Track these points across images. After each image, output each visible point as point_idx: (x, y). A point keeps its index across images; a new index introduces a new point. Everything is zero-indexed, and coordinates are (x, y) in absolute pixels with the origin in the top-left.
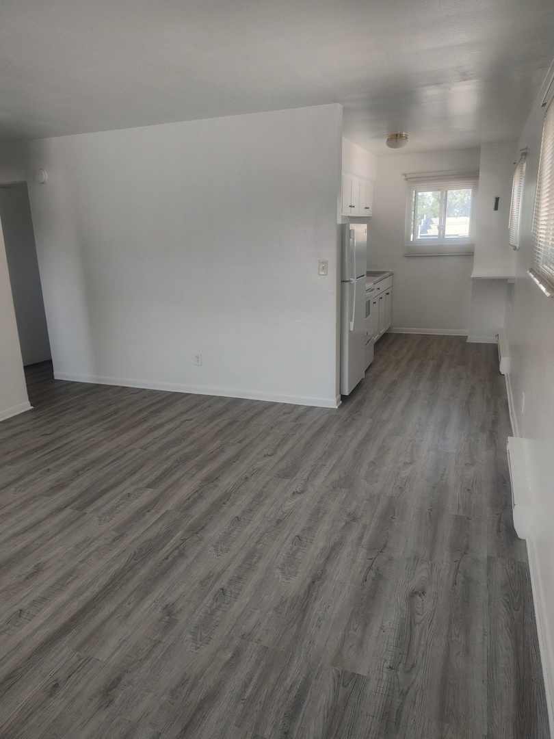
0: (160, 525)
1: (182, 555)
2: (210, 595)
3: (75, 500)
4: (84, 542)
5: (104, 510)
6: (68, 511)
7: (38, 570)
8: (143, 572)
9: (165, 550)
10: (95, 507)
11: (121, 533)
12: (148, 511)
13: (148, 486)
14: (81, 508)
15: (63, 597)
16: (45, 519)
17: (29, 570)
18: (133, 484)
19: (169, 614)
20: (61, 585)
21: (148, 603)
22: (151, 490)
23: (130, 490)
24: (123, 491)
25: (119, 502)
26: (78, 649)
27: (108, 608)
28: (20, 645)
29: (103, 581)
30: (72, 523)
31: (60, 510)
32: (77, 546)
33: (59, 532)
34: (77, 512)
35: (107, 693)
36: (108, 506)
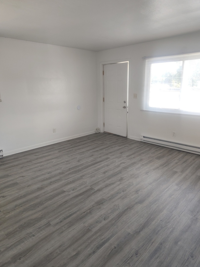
0: (70, 177)
1: (70, 169)
2: (70, 162)
3: (93, 193)
4: (92, 177)
5: (84, 186)
6: (96, 189)
7: (104, 173)
8: (80, 168)
9: (72, 171)
10: (87, 188)
11: (81, 177)
12: (70, 182)
13: (65, 192)
14: (92, 189)
15: (98, 167)
16: (104, 188)
17: (107, 173)
18: (69, 195)
19: (79, 161)
20: (99, 169)
21: (81, 163)
22: (64, 190)
23: (72, 192)
24: (74, 192)
25: (78, 188)
26: (96, 160)
27: (90, 164)
28: (106, 162)
29: (90, 168)
30: (95, 184)
31: (99, 190)
32: (94, 176)
33: (99, 182)
34: (93, 188)
35: (92, 155)
36: (82, 187)
